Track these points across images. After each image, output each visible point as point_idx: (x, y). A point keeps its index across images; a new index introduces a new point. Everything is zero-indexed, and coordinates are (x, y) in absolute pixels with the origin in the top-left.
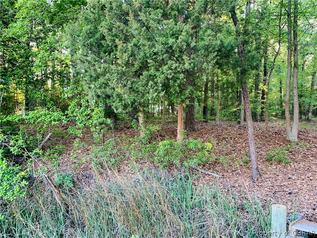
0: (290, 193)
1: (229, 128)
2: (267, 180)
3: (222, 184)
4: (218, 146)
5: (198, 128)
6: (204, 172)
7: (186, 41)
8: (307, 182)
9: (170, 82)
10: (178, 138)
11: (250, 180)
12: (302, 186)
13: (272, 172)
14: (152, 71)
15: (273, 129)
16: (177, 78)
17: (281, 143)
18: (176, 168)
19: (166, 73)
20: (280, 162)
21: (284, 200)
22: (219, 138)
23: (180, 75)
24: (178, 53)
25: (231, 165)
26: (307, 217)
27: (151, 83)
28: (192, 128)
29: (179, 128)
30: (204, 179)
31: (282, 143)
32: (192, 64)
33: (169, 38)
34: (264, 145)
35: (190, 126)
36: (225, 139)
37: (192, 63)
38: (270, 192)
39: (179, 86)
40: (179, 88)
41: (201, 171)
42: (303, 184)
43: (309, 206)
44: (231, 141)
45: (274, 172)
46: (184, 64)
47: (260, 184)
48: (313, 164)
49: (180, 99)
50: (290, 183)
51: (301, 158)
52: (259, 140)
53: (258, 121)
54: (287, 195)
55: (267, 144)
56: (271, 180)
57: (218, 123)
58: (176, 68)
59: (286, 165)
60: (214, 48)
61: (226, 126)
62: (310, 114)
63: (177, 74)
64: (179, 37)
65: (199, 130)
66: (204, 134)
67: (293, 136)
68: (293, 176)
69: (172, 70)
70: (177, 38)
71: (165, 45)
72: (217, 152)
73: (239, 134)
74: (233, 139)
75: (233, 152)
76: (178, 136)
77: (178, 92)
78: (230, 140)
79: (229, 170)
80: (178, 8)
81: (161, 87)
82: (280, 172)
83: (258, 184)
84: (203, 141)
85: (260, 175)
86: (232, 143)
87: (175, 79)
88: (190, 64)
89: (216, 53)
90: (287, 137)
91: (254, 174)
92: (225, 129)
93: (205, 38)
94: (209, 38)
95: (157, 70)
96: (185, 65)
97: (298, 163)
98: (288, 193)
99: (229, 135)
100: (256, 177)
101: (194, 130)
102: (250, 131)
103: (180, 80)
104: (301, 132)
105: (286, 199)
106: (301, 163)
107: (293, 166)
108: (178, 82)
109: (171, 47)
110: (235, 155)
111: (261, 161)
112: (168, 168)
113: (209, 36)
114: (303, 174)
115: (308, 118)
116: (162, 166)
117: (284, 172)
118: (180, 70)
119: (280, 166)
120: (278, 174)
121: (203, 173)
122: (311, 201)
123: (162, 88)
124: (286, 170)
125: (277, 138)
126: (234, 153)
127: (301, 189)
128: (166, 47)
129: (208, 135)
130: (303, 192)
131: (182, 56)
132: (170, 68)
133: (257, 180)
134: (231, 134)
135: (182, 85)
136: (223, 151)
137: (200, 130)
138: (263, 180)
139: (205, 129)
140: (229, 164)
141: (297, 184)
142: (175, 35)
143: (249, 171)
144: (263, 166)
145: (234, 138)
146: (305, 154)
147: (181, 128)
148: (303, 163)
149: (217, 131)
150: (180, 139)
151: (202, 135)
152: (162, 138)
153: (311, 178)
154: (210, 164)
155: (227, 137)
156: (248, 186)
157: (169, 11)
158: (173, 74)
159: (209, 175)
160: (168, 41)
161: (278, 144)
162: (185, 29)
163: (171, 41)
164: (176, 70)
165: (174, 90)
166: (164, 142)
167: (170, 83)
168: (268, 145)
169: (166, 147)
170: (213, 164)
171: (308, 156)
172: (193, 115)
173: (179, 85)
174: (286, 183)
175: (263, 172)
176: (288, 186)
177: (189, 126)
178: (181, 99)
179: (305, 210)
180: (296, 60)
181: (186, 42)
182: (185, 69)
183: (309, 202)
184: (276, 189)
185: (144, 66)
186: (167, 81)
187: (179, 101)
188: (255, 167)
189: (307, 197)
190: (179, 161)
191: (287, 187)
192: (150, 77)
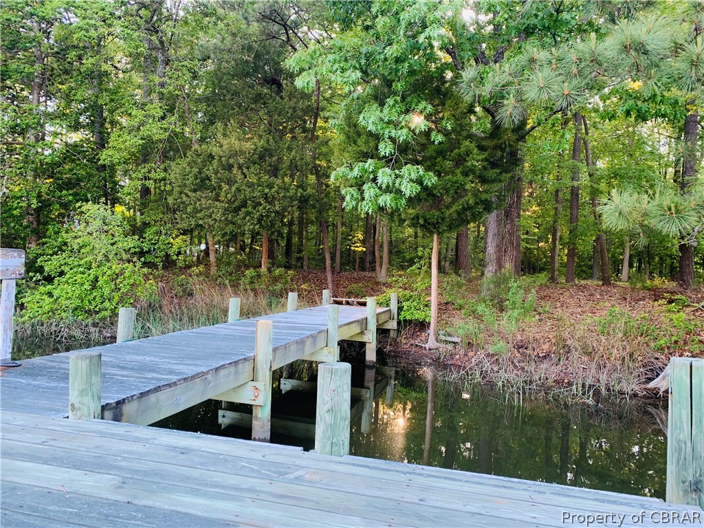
9: (263, 219)
14: (250, 209)
19: (261, 211)
27: (248, 218)
39: (270, 221)
46: (275, 206)
58: (269, 209)
63: (270, 213)
69: (266, 210)
95: (254, 208)
109: (266, 194)
118: (272, 210)
142: (270, 186)
158: (266, 213)
163: (267, 190)
185: (244, 204)
186: (261, 217)
192: (248, 213)
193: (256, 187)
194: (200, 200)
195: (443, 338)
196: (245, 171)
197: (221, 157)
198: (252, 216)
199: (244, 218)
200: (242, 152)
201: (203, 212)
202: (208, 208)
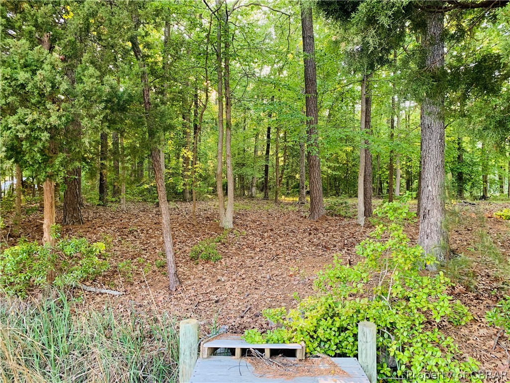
0: (217, 302)
1: (141, 214)
2: (189, 288)
3: (122, 304)
4: (120, 246)
5: (87, 218)
6: (94, 290)
7: (50, 80)
8: (238, 282)
9: (22, 145)
10: (45, 239)
11: (165, 291)
12: (232, 289)
13: (197, 275)
15: (205, 212)
16: (36, 138)
17: (212, 233)
18: (42, 291)
19: (13, 128)
20: (208, 260)
21: (208, 313)
22: (122, 231)
23: (42, 134)
24: (37, 97)
25: (139, 273)
26: (232, 329)
28: (76, 218)
29: (46, 222)
30: (94, 301)
31: (214, 233)
32: (63, 119)
33: (19, 70)
34: (190, 237)
35: (73, 215)
36: (133, 233)
37: (63, 116)
38: (191, 304)
39: (42, 152)
40: (41, 155)
41: (89, 290)
42: (234, 286)
43: (238, 315)
44: (143, 235)
45: (200, 275)
46: (49, 116)
47: (179, 296)
48: (248, 257)
49: (44, 174)
50: (218, 287)
51: (234, 251)
52: (183, 230)
53: (188, 201)
54: (213, 305)
55: (193, 236)
56: (194, 287)
57: (124, 207)
58: (34, 121)
59: (216, 262)
60: (100, 96)
61: (136, 212)
62: (254, 189)
63: (37, 132)
64: (38, 72)
65: (89, 221)
66: (99, 227)
67: (227, 221)
68: (223, 277)
69: (26, 124)
70: (34, 73)
71: (12, 81)
72: (118, 255)
73: (155, 224)
74: (145, 232)
75: (144, 252)
76: (46, 235)
77: (40, 161)
78: (141, 234)
79: (135, 282)
80: (36, 20)
81: (6, 151)
82: (208, 273)
83: (176, 296)
84: (95, 238)
85: (181, 283)
86: (143, 238)
87: (32, 140)
88: (60, 117)
89: (103, 104)
90: (220, 223)
91: (172, 282)
92: (135, 216)
93: (85, 79)
94: (92, 80)
96: (51, 119)
97: (230, 258)
98: (214, 301)
99: (140, 226)
100: (175, 285)
101: (80, 221)
102: (165, 219)
103: (42, 142)
104: (239, 214)
105: (211, 310)
106: (234, 257)
107: (224, 263)
108: (40, 145)
109: (23, 86)
110: (146, 257)
111: (184, 260)
112: (23, 293)
113: (91, 76)
114: (235, 272)
115: (252, 194)
116: (11, 292)
117: (213, 273)
118: (42, 125)
119: (208, 265)
120: (204, 277)
121: (92, 293)
122: (240, 307)
123: (7, 154)
124: (214, 270)
125: (208, 226)
126: (145, 254)
127: (231, 292)
128: (13, 83)
129: (104, 228)
130: (233, 297)
131: (45, 102)
132: (21, 121)
133: (176, 290)
134: (143, 224)
135: (48, 149)
136: (128, 252)
137: (92, 221)
138: (184, 289)
139: (101, 219)
140: (135, 271)
141: (227, 288)
142: (32, 67)
143: (164, 278)
144: (185, 269)
145: (148, 231)
146: (240, 245)
147: (50, 221)
148: (237, 257)
149: (121, 221)
150: (48, 240)
151: (95, 229)
152: (15, 240)
153: (244, 276)
154: (104, 276)
155: (136, 229)
156: (163, 301)
157: (18, 24)
158: (28, 132)
159: (102, 294)
160: (17, 75)
161: (208, 234)
162: (48, 60)
163: (22, 75)
164: (34, 125)
165: (32, 158)
166: (16, 249)
167: (24, 146)
168: (195, 236)
169: (18, 258)
170: (110, 276)
171: (244, 247)
172: (78, 196)
173: (42, 150)
174: (213, 289)
175: (185, 277)
176: (216, 291)
177: (70, 216)
178: (46, 172)
179: (231, 321)
180: (228, 118)
181: (52, 83)
182: (50, 124)
183: (238, 308)
184: (200, 299)
186: (17, 143)
187: (43, 177)
188: (172, 271)
189: (237, 302)
190: (45, 278)
191: (214, 294)
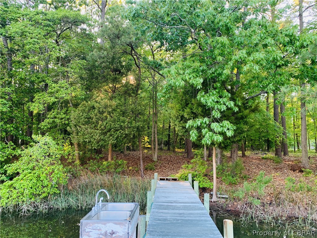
29: (109, 156)
46: (125, 131)
76: (109, 159)
90: (153, 159)
91: (143, 174)
115: (161, 147)
125: (148, 160)
133: (144, 177)
143: (139, 174)
161: (148, 163)
163: (122, 124)
185: (110, 130)
188: (142, 171)
192: (111, 135)
193: (116, 122)
194: (87, 129)
195: (219, 196)
196: (112, 115)
197: (99, 108)
198: (113, 136)
199: (109, 137)
200: (111, 106)
201: (88, 135)
202: (91, 133)
